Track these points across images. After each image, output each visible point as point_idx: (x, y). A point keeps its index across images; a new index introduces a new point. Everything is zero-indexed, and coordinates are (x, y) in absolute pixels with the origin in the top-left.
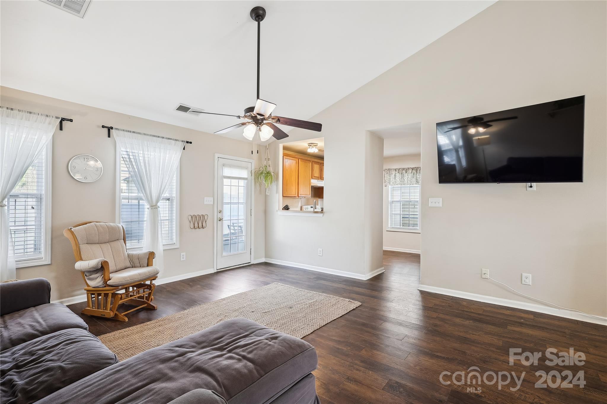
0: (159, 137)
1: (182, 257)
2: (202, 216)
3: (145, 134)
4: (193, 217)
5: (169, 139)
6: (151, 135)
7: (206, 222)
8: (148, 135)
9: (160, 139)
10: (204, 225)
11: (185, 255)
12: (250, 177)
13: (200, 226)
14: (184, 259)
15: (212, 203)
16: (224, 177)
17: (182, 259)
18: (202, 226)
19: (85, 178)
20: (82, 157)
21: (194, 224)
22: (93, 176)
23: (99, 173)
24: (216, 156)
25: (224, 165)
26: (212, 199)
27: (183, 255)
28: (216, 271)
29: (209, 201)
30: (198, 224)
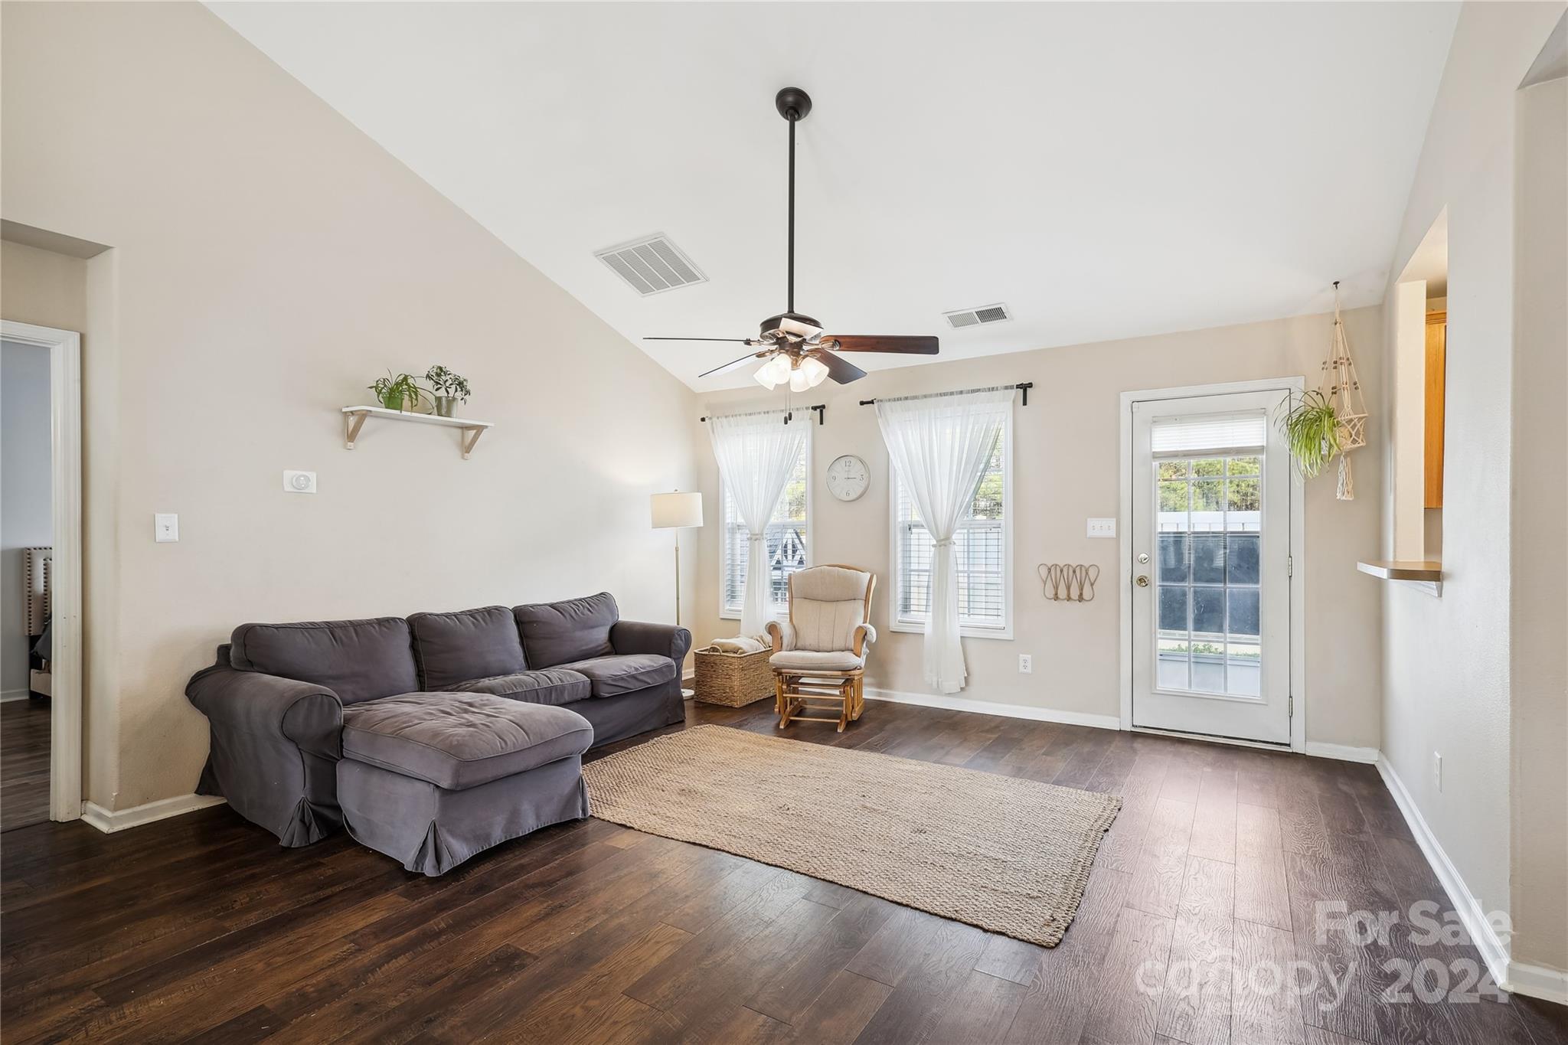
0: (952, 394)
1: (1023, 664)
2: (1081, 569)
3: (925, 396)
4: (1053, 569)
5: (973, 391)
6: (937, 395)
7: (1092, 585)
8: (931, 396)
9: (956, 397)
10: (1087, 594)
11: (1030, 661)
12: (1281, 440)
13: (1075, 594)
14: (1029, 670)
15: (1113, 534)
16: (1156, 456)
17: (1022, 669)
18: (1081, 594)
19: (848, 494)
20: (843, 461)
21: (1056, 588)
22: (856, 490)
23: (864, 484)
24: (1126, 398)
25: (1156, 421)
26: (1112, 523)
27: (1025, 661)
28: (1129, 728)
29: (1102, 527)
30: (1068, 588)
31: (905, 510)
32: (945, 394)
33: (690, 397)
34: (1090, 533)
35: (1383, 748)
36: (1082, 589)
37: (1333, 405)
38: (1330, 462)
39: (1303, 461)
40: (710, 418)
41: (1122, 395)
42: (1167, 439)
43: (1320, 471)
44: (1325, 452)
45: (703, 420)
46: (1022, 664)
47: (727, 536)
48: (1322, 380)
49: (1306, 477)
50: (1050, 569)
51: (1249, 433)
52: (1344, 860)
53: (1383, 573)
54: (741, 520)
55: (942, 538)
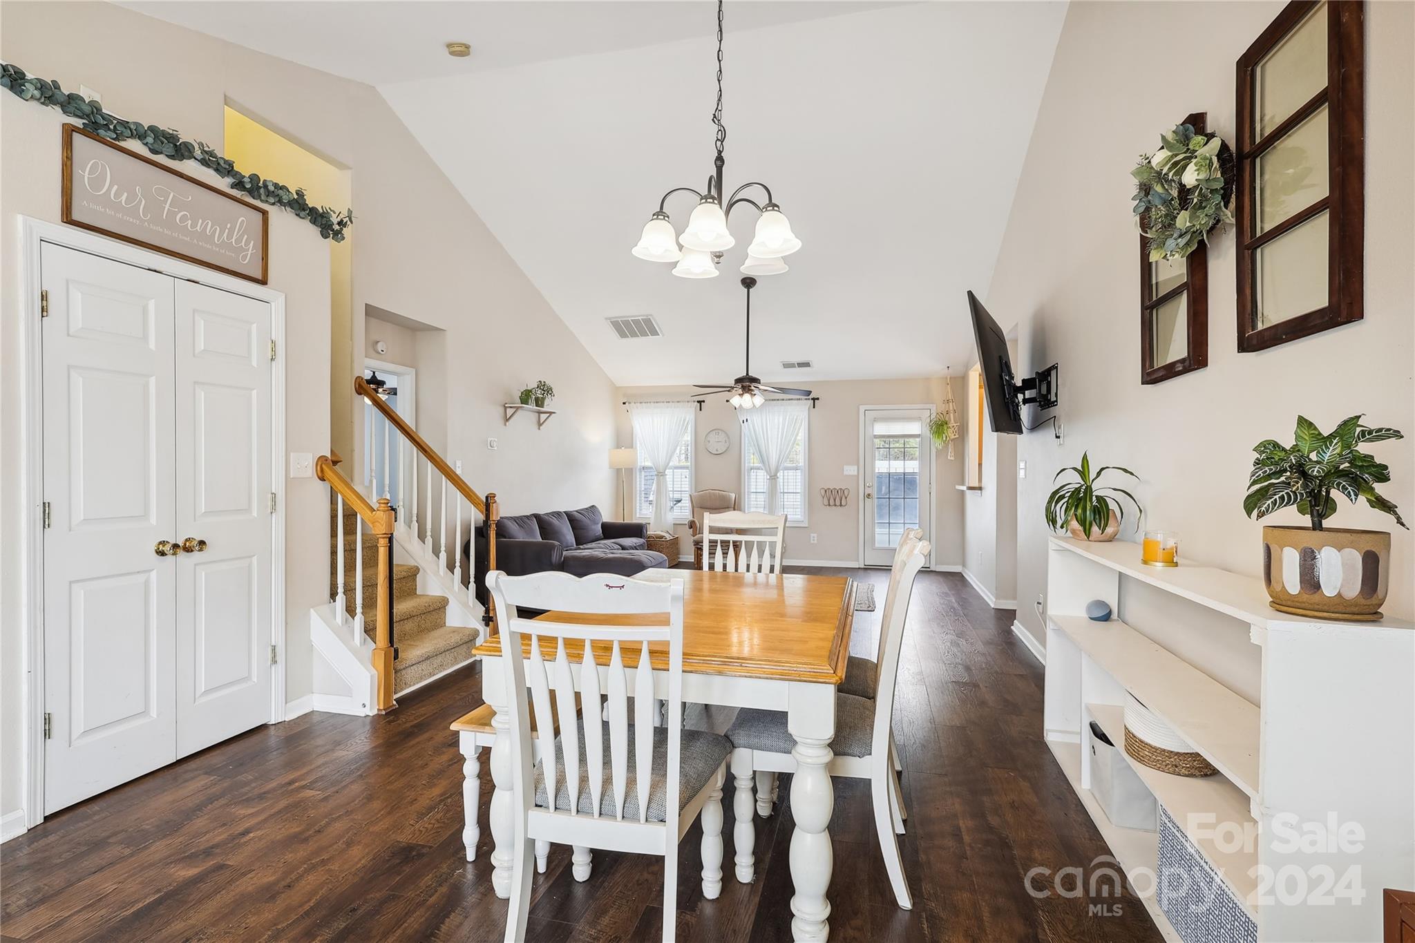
2: (841, 491)
5: (789, 400)
7: (846, 498)
10: (844, 503)
11: (816, 537)
12: (927, 433)
13: (838, 503)
14: (816, 542)
15: (856, 473)
16: (876, 437)
17: (812, 542)
18: (841, 503)
19: (717, 450)
20: (714, 432)
21: (829, 501)
22: (721, 449)
23: (727, 445)
24: (862, 409)
25: (875, 420)
26: (856, 467)
27: (814, 537)
28: (863, 566)
29: (851, 470)
30: (835, 500)
31: (750, 459)
32: (775, 400)
33: (616, 389)
34: (845, 473)
35: (964, 565)
36: (841, 501)
37: (947, 419)
38: (946, 443)
39: (937, 443)
40: (629, 403)
41: (861, 406)
42: (881, 429)
43: (943, 447)
44: (944, 439)
45: (624, 403)
46: (812, 539)
47: (638, 474)
48: (943, 408)
49: (937, 449)
50: (826, 491)
51: (914, 428)
52: (953, 592)
53: (964, 488)
54: (648, 464)
55: (773, 474)
